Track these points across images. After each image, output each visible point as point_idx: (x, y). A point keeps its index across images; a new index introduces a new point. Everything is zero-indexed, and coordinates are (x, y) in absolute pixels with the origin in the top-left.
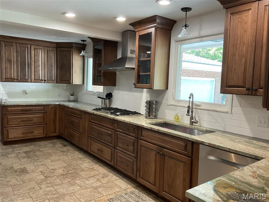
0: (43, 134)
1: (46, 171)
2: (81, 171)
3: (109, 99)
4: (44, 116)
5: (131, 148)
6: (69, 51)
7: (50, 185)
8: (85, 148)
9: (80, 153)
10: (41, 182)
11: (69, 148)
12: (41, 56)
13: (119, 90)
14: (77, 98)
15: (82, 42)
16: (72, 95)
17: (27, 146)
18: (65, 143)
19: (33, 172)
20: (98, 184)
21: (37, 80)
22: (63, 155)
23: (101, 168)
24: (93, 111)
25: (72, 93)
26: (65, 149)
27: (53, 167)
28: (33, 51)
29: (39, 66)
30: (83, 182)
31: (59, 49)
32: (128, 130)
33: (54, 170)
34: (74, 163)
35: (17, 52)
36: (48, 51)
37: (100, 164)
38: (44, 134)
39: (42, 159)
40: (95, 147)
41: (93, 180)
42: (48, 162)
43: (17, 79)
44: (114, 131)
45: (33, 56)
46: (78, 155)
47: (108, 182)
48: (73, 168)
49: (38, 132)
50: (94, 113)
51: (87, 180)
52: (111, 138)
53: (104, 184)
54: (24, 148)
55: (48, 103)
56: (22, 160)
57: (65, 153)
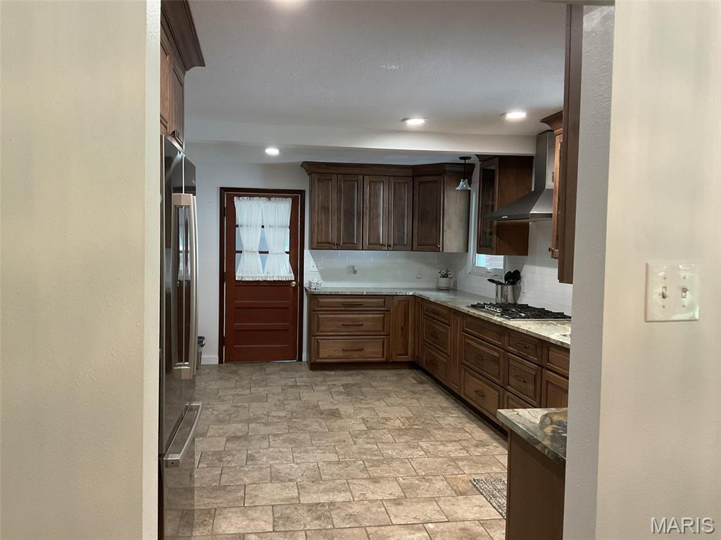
0: (380, 355)
1: (373, 419)
2: (436, 429)
3: (513, 283)
4: (384, 317)
5: (531, 387)
6: (436, 181)
7: (373, 440)
8: (455, 388)
9: (447, 398)
10: (359, 435)
11: (430, 388)
12: (383, 196)
13: (534, 263)
14: (455, 284)
15: (463, 161)
16: (443, 277)
17: (350, 375)
18: (424, 378)
19: (348, 417)
20: (463, 454)
21: (375, 245)
22: (412, 398)
23: (480, 430)
24: (468, 309)
25: (444, 272)
26: (420, 388)
27: (386, 415)
28: (367, 188)
29: (378, 216)
30: (434, 447)
31: (417, 180)
32: (525, 347)
33: (387, 419)
34: (428, 413)
35: (339, 191)
36: (397, 185)
37: (481, 423)
38: (383, 355)
39: (371, 399)
40: (472, 386)
41: (453, 446)
42: (380, 406)
43: (339, 245)
44: (503, 351)
45: (367, 196)
46: (442, 401)
47: (483, 455)
48: (423, 422)
49: (373, 351)
50: (470, 313)
51: (443, 444)
52: (497, 367)
53: (474, 457)
54: (344, 378)
55: (393, 292)
56: (336, 398)
57: (418, 396)
